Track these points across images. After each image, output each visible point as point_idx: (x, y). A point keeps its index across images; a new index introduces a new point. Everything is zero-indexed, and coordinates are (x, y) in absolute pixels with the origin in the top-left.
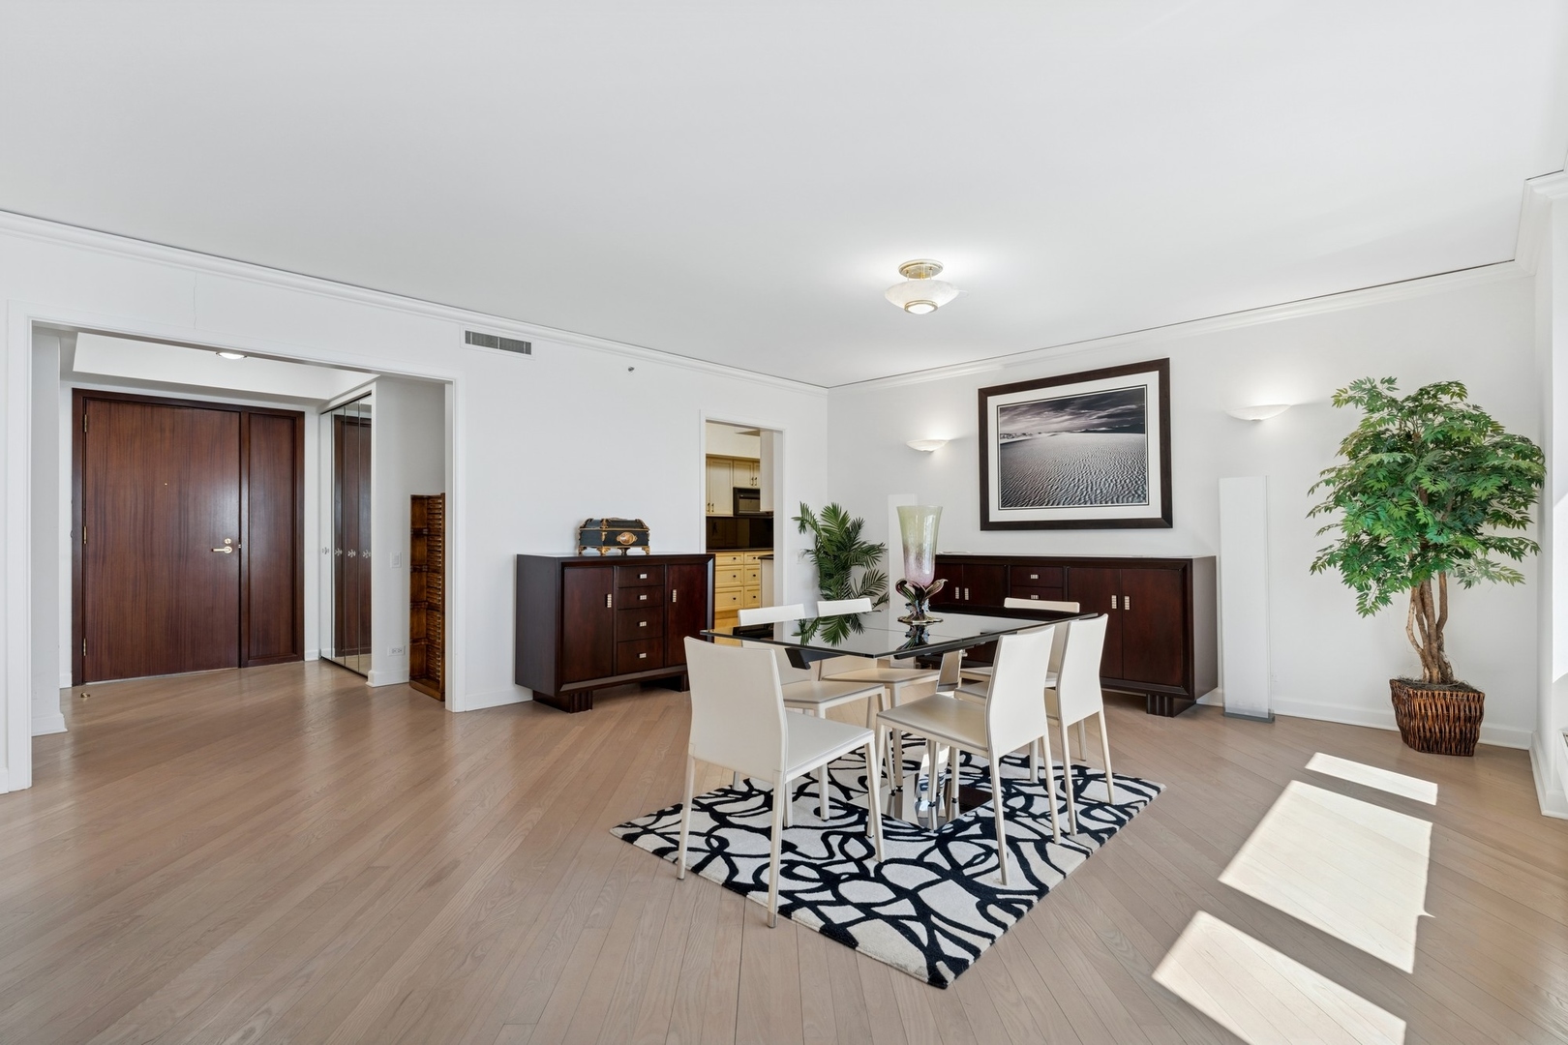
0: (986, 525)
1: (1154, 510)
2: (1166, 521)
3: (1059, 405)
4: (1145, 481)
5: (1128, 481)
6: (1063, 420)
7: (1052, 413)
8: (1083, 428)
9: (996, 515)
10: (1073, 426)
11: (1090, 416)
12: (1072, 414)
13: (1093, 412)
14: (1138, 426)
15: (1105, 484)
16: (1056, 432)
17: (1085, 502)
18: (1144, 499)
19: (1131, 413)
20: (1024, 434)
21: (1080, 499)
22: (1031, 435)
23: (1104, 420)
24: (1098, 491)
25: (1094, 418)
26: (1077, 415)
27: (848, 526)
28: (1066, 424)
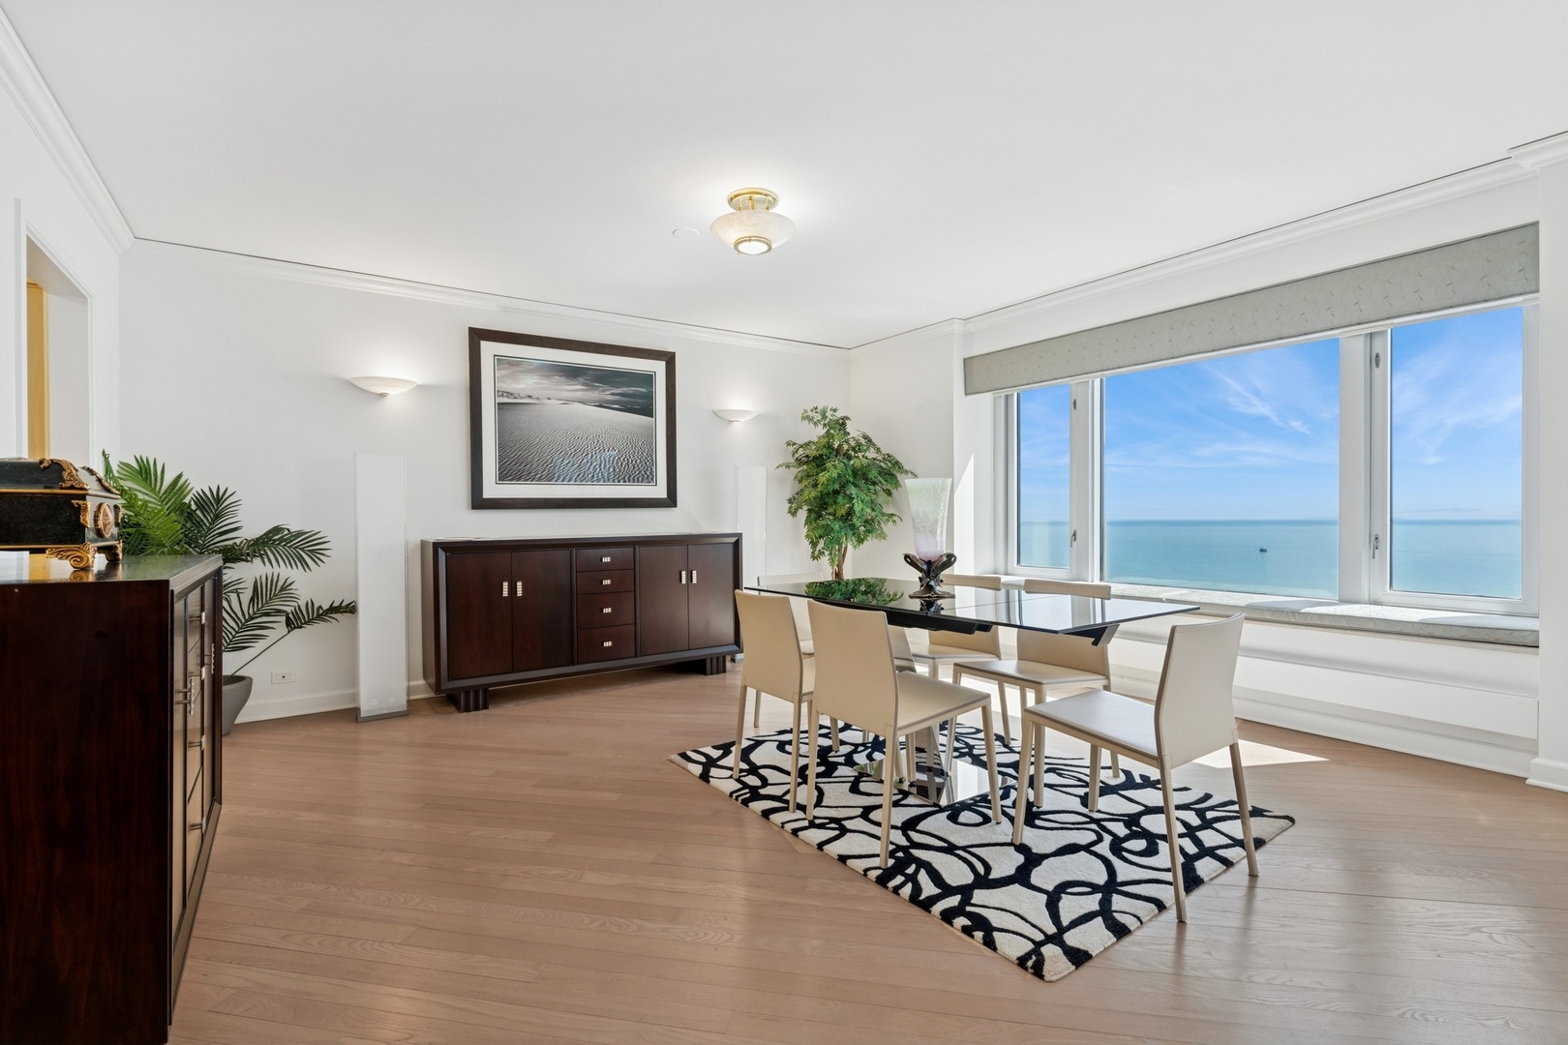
0: (479, 503)
1: (660, 491)
2: (671, 501)
3: (573, 372)
4: (653, 463)
5: (638, 462)
6: (575, 389)
7: (563, 379)
8: (597, 402)
9: (492, 489)
10: (586, 397)
11: (604, 391)
12: (584, 384)
13: (606, 387)
14: (648, 410)
15: (617, 463)
16: (567, 401)
17: (598, 480)
18: (652, 479)
19: (641, 396)
20: (530, 397)
21: (593, 477)
22: (538, 399)
23: (617, 398)
24: (611, 469)
25: (607, 394)
26: (590, 386)
27: (186, 500)
28: (579, 395)
